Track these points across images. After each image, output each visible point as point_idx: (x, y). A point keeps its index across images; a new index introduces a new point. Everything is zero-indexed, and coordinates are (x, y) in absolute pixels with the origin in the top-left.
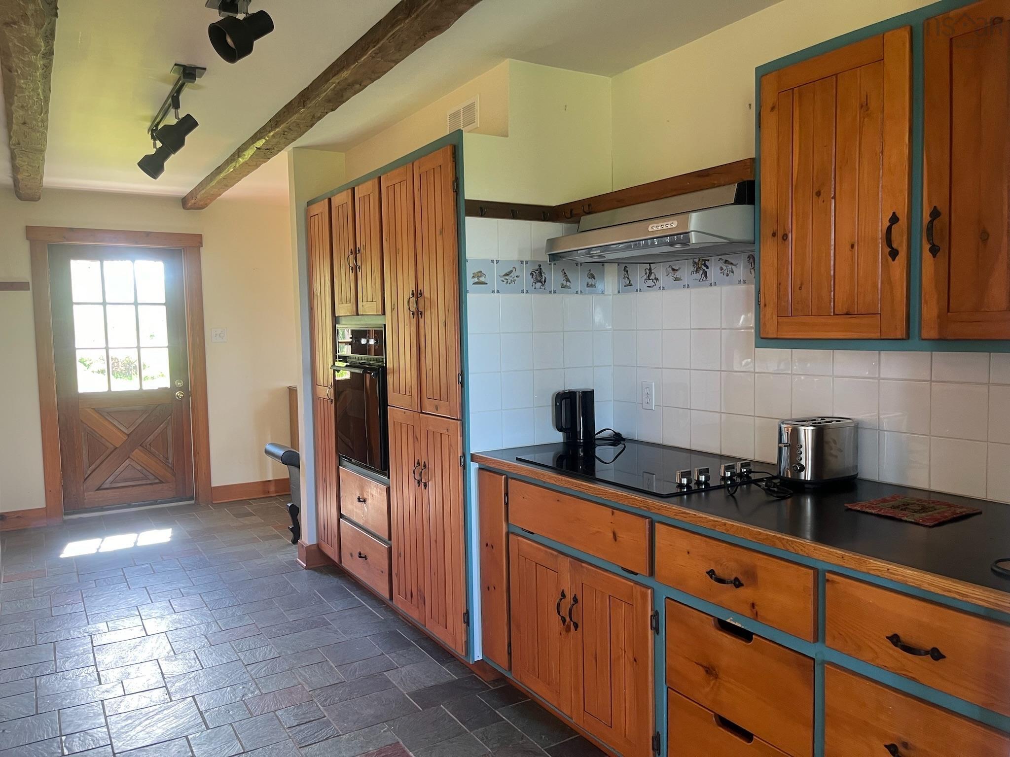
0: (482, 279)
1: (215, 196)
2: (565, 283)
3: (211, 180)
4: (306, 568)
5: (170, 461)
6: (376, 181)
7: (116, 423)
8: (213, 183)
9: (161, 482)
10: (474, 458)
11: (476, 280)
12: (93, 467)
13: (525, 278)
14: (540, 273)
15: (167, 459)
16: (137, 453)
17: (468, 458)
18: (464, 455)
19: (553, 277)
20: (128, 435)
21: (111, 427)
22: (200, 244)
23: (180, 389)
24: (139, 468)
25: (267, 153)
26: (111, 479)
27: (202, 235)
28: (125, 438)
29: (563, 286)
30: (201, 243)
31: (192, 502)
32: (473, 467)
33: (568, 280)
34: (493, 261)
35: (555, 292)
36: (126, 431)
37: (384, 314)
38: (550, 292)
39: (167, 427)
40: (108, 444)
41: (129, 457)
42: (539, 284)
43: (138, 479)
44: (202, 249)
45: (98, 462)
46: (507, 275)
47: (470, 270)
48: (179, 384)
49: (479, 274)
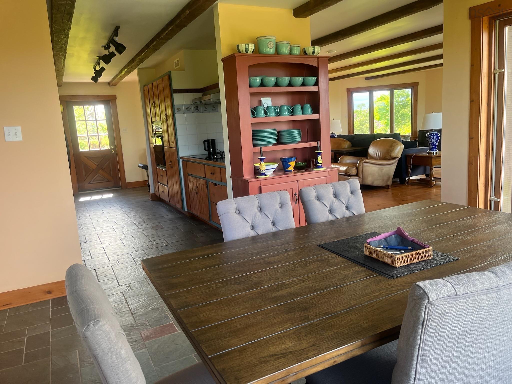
0: (180, 110)
1: (118, 83)
2: (205, 110)
3: (116, 78)
4: (152, 200)
5: (112, 174)
6: (152, 84)
7: (93, 161)
8: (116, 79)
9: (109, 181)
10: (181, 158)
11: (178, 110)
12: (87, 176)
13: (193, 108)
14: (198, 107)
15: (111, 173)
16: (101, 171)
17: (179, 158)
18: (178, 157)
19: (202, 108)
20: (97, 165)
21: (92, 163)
22: (116, 98)
23: (113, 149)
24: (101, 176)
25: (129, 72)
26: (93, 180)
27: (116, 95)
28: (96, 166)
29: (205, 111)
31: (120, 188)
32: (181, 160)
33: (206, 109)
34: (183, 105)
35: (202, 112)
36: (96, 164)
37: (161, 120)
38: (201, 112)
39: (110, 162)
40: (91, 168)
41: (98, 173)
42: (197, 111)
43: (102, 180)
44: (116, 100)
45: (88, 175)
46: (187, 108)
47: (176, 108)
48: (113, 148)
49: (179, 109)
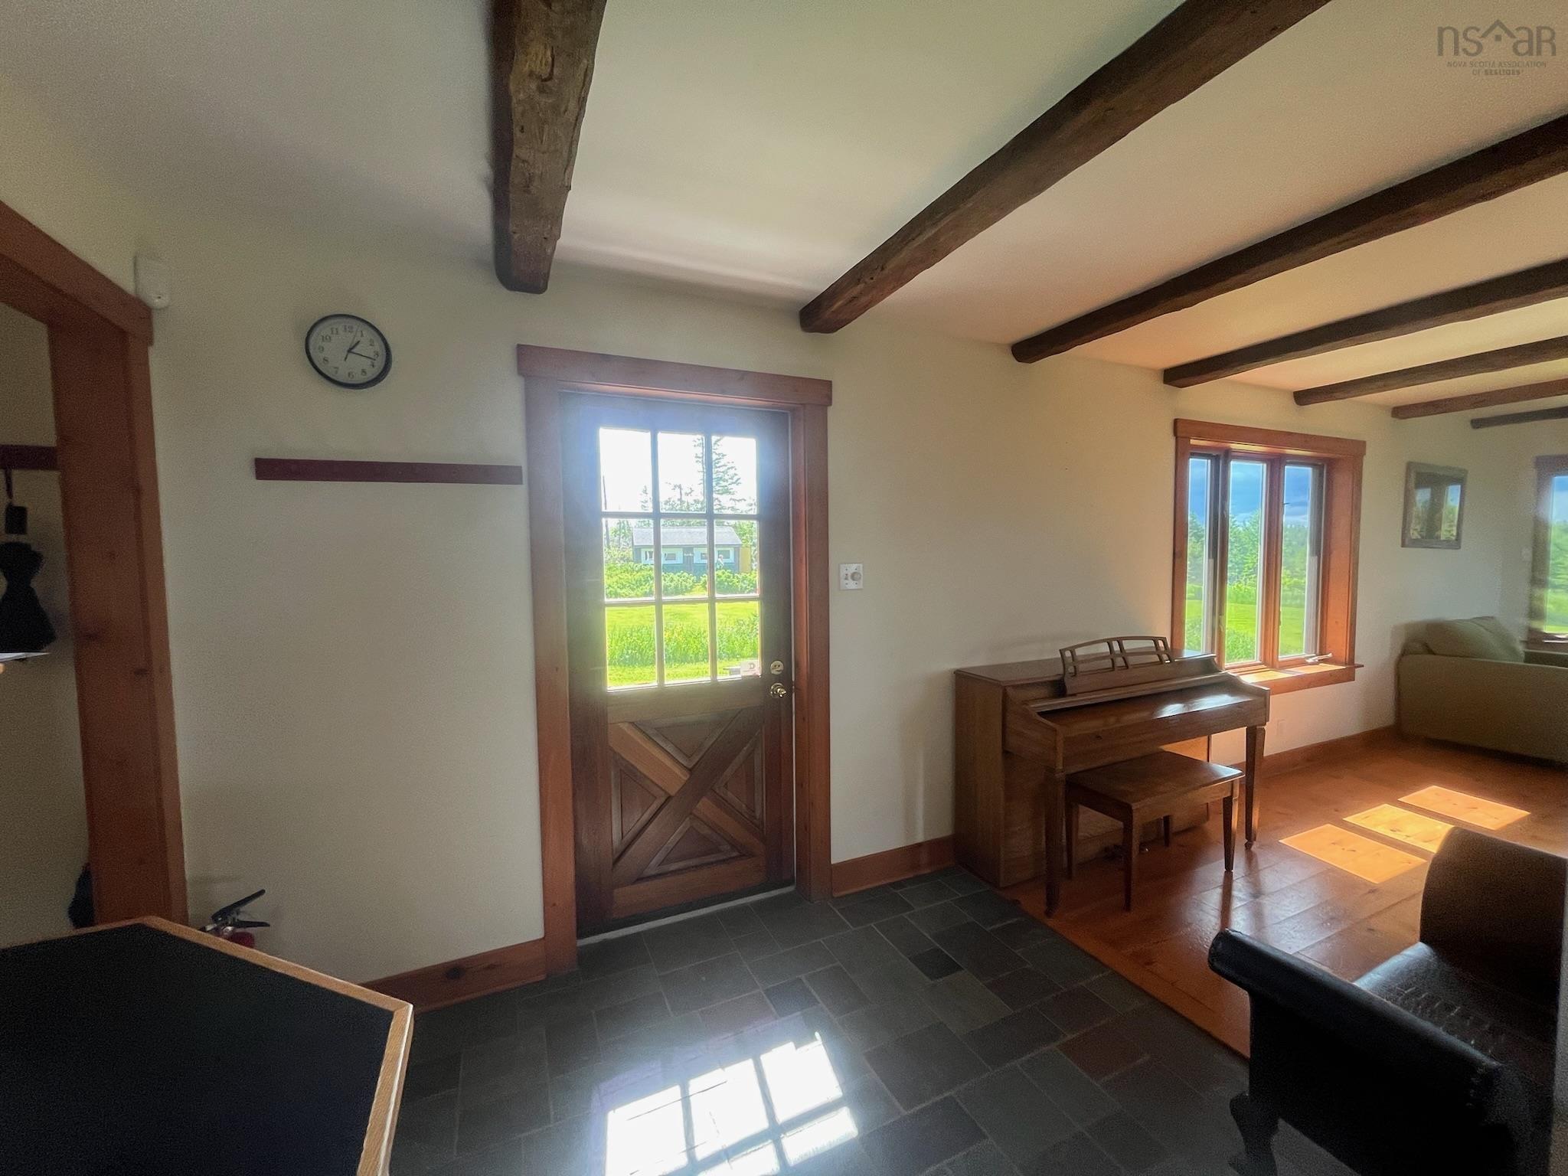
5: (758, 814)
7: (668, 747)
9: (742, 856)
12: (627, 836)
15: (753, 810)
16: (704, 804)
20: (690, 770)
21: (661, 757)
22: (828, 400)
23: (778, 679)
24: (707, 832)
26: (658, 857)
27: (831, 382)
28: (685, 776)
30: (830, 398)
31: (791, 889)
36: (687, 764)
39: (753, 750)
40: (656, 791)
41: (691, 814)
43: (704, 854)
44: (831, 410)
45: (638, 826)
48: (777, 669)
